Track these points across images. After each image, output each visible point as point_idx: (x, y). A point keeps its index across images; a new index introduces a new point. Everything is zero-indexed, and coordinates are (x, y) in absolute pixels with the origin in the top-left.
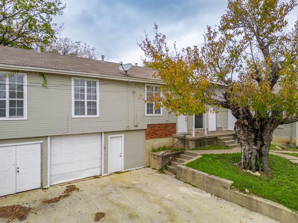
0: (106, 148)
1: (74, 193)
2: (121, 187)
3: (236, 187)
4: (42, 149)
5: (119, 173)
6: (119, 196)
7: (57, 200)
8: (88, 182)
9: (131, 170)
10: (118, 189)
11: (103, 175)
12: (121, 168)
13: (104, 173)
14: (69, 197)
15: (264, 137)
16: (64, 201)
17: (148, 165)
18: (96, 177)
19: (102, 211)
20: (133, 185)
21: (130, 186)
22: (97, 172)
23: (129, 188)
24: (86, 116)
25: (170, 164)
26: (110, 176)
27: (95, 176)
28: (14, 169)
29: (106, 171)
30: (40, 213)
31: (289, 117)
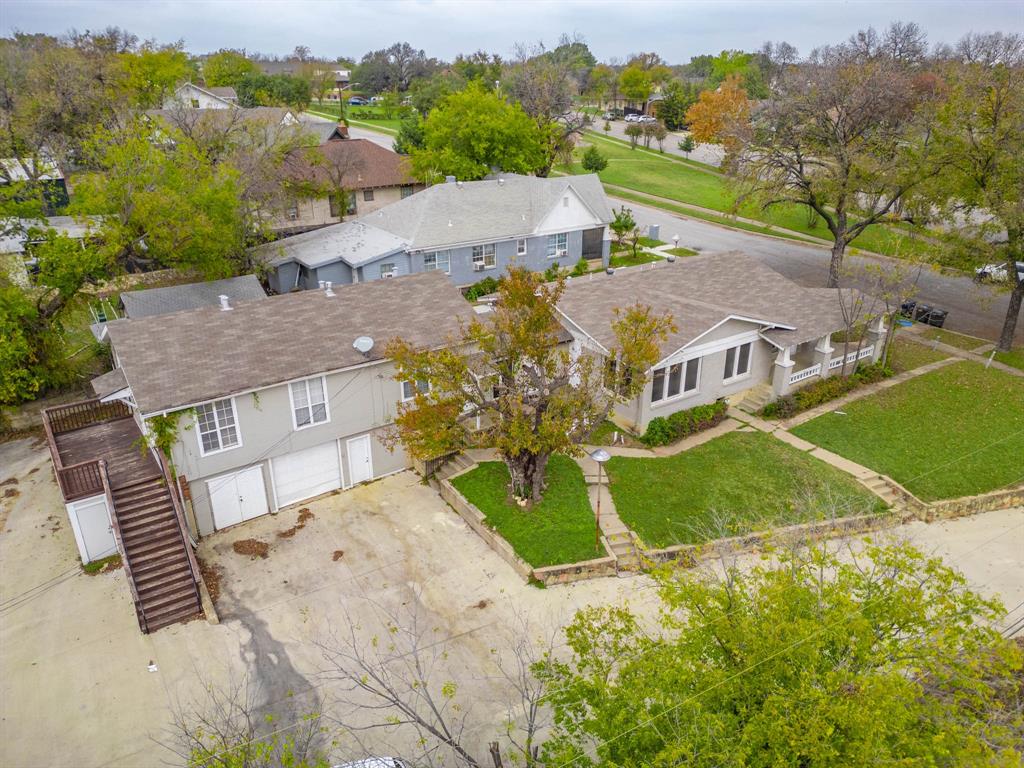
0: (344, 456)
1: (309, 522)
2: (365, 512)
3: (487, 523)
4: (263, 472)
5: (365, 483)
6: (361, 528)
7: (291, 533)
8: (322, 503)
9: (384, 478)
10: (361, 515)
11: (344, 489)
12: (369, 476)
13: (346, 486)
14: (304, 528)
15: (537, 462)
16: (299, 533)
17: (411, 466)
18: (335, 493)
19: (341, 549)
20: (381, 508)
21: (376, 511)
22: (335, 486)
23: (374, 514)
24: (313, 424)
25: (439, 470)
26: (355, 490)
27: (333, 491)
28: (237, 498)
29: (347, 482)
30: (279, 550)
31: (586, 422)
